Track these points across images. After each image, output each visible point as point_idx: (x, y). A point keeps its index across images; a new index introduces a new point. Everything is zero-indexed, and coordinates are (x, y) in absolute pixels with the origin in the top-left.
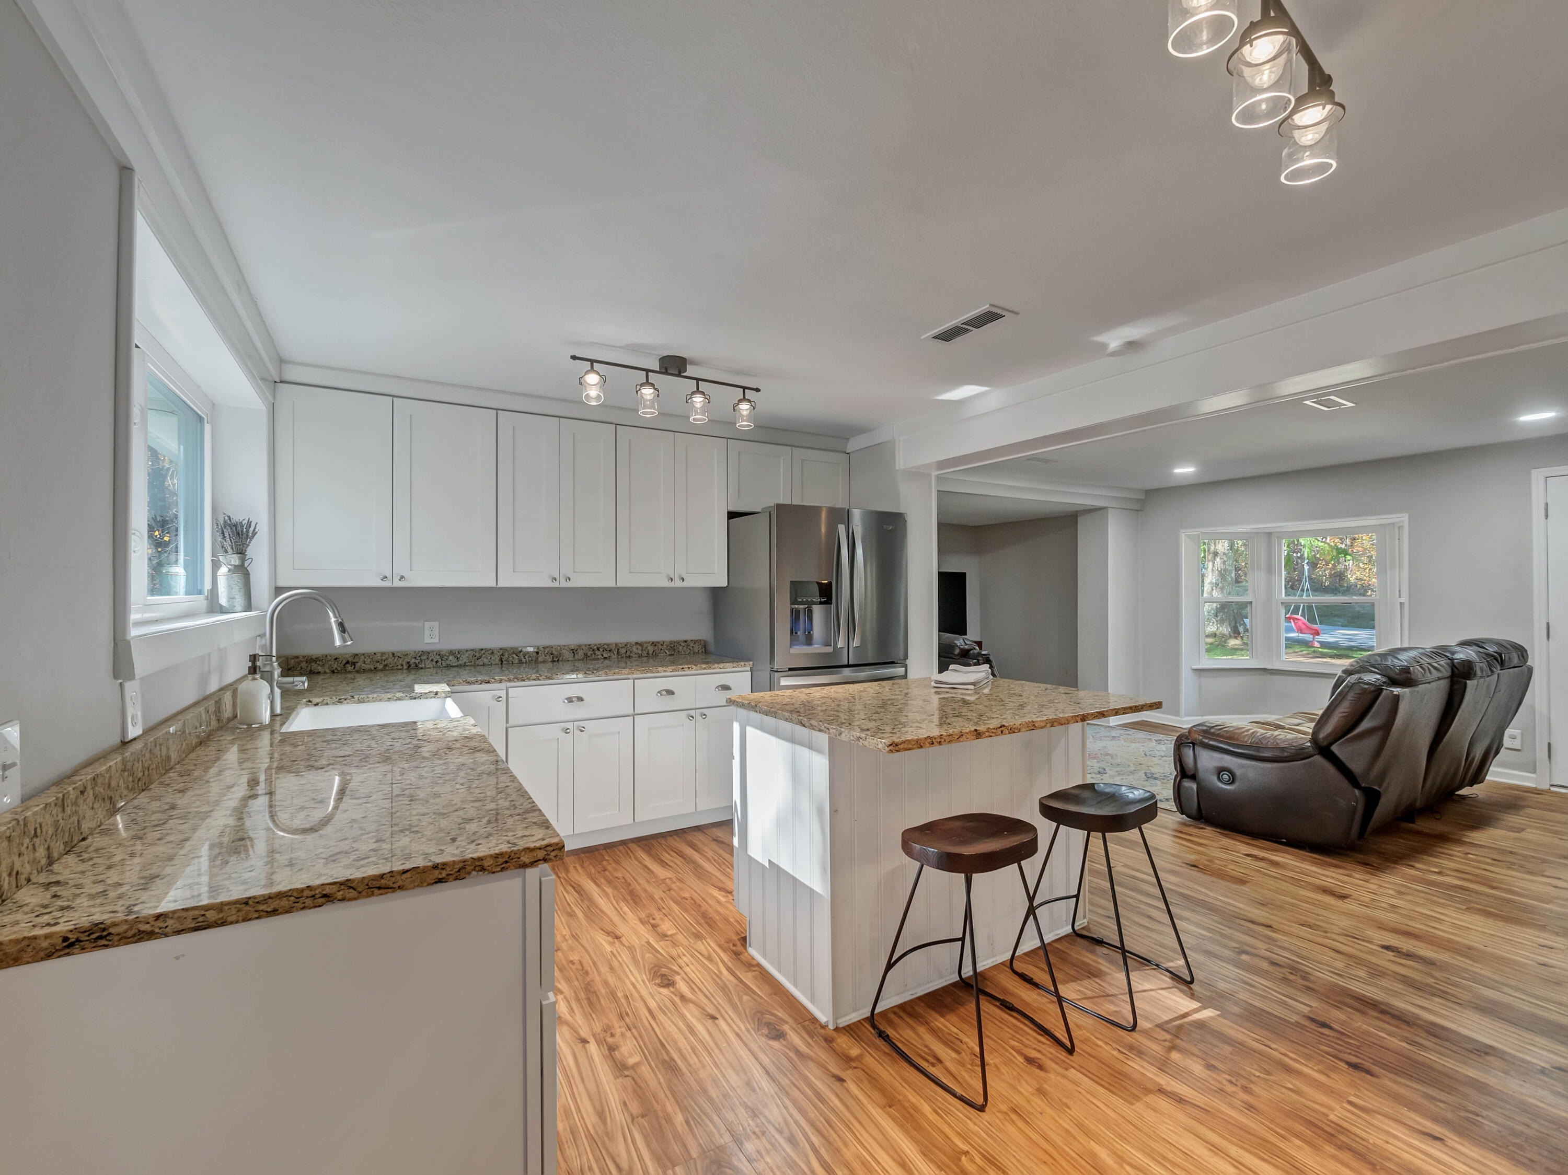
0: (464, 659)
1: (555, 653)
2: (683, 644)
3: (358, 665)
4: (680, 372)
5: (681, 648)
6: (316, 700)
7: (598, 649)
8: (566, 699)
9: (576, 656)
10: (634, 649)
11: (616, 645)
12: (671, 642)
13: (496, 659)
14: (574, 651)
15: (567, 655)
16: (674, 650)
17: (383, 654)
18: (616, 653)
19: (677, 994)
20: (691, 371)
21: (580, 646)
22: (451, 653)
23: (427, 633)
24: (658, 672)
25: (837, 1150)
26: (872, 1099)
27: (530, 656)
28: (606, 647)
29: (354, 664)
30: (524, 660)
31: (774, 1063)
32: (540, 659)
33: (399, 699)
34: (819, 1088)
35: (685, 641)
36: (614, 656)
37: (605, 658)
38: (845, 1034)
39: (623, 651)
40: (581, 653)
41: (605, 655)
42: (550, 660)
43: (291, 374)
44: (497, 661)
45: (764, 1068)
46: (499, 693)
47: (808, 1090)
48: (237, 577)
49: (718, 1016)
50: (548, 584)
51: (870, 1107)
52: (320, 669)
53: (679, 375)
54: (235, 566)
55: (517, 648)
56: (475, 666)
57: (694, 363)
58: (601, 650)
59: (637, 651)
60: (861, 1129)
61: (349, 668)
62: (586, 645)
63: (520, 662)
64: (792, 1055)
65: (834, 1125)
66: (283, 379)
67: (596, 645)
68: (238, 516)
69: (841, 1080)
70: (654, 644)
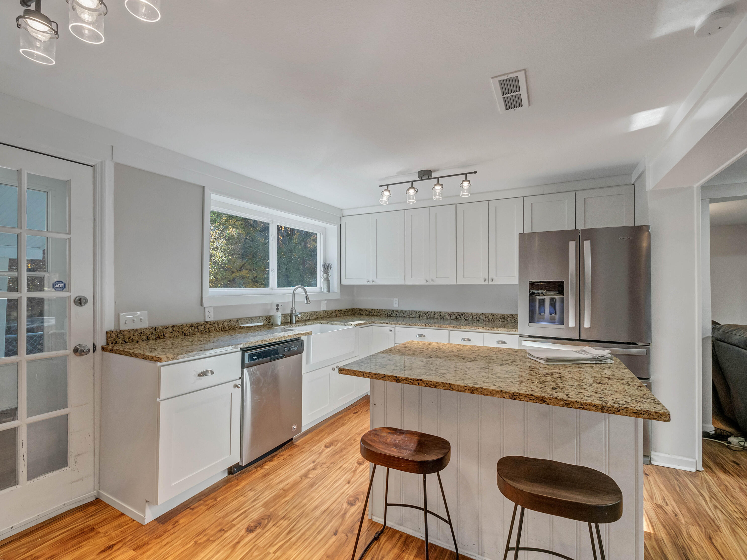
0: (406, 314)
1: (442, 315)
2: (510, 317)
3: (373, 313)
4: (429, 177)
5: (509, 318)
6: (322, 322)
7: (462, 315)
8: (418, 335)
9: (451, 317)
10: (481, 316)
11: (471, 313)
12: (503, 315)
13: (417, 315)
14: (451, 315)
15: (447, 316)
16: (505, 319)
17: (380, 310)
18: (471, 318)
19: (356, 468)
20: (434, 175)
21: (453, 313)
22: (402, 311)
23: (394, 303)
24: (461, 328)
25: (291, 547)
26: (328, 549)
27: (431, 316)
28: (466, 314)
29: (372, 313)
30: (428, 317)
31: (333, 509)
32: (435, 317)
33: (341, 325)
34: (326, 528)
35: (512, 315)
36: (470, 320)
37: (466, 320)
38: (369, 524)
39: (475, 317)
40: (453, 317)
41: (466, 319)
42: (440, 318)
43: (346, 213)
44: (418, 317)
45: (328, 508)
46: (392, 329)
47: (322, 526)
48: (326, 281)
49: (350, 484)
50: (424, 283)
51: (324, 549)
52: (363, 313)
53: (429, 178)
54: (325, 278)
55: (426, 311)
56: (410, 317)
57: (435, 171)
58: (464, 316)
59: (483, 318)
60: (307, 551)
61: (370, 314)
62: (456, 313)
63: (427, 318)
64: (342, 512)
65: (305, 542)
66: (344, 215)
67: (461, 313)
68: (328, 263)
69: (335, 534)
70: (493, 315)
